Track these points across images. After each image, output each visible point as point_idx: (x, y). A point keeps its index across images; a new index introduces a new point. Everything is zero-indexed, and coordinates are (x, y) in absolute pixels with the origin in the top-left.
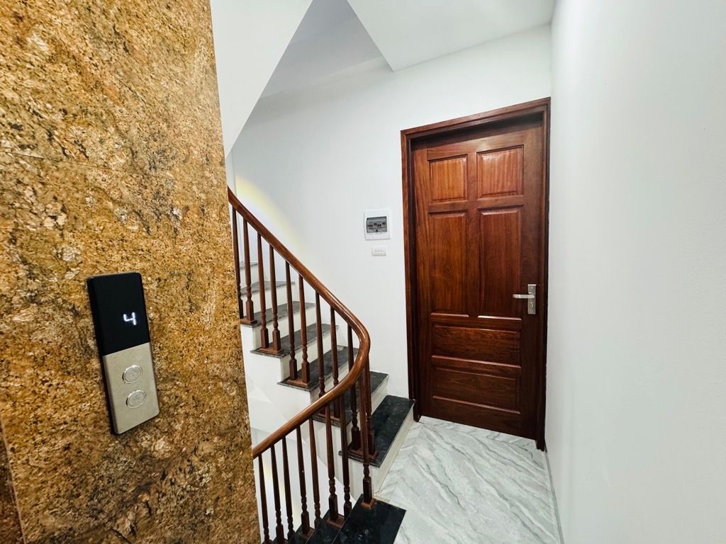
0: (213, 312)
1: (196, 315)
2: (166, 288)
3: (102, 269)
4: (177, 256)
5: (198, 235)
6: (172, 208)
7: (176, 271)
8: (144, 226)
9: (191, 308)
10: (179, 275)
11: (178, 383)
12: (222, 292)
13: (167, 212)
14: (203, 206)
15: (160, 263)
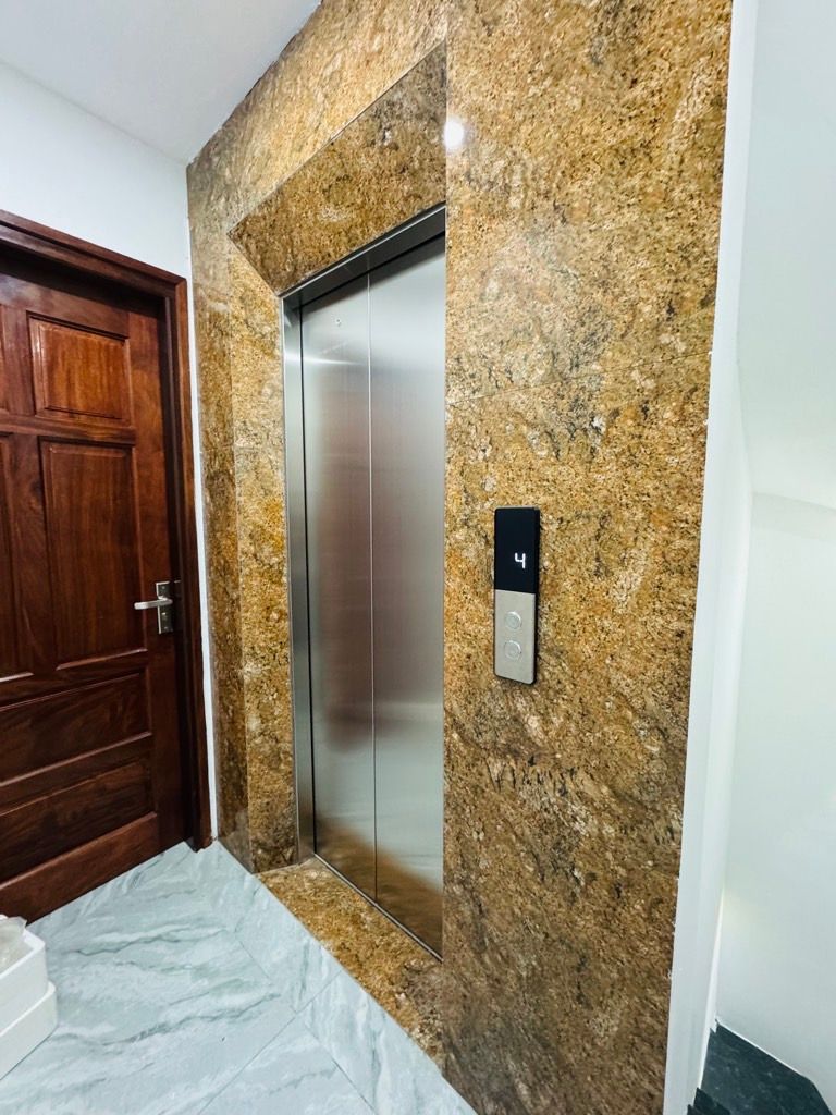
0: (634, 589)
1: (604, 584)
2: (567, 533)
3: (509, 500)
4: (589, 489)
5: (628, 454)
6: (593, 418)
7: (584, 512)
8: (555, 448)
9: (598, 571)
10: (588, 517)
11: (563, 665)
12: (659, 559)
13: (584, 426)
14: (647, 402)
15: (565, 498)
